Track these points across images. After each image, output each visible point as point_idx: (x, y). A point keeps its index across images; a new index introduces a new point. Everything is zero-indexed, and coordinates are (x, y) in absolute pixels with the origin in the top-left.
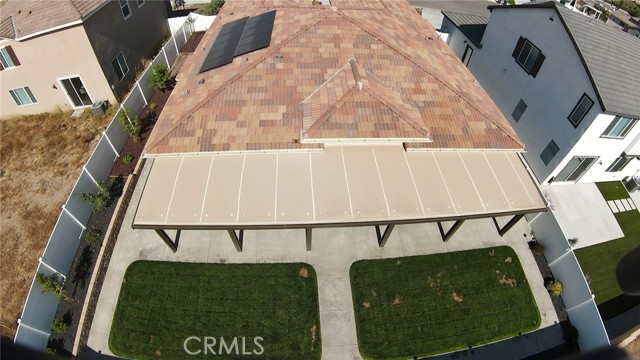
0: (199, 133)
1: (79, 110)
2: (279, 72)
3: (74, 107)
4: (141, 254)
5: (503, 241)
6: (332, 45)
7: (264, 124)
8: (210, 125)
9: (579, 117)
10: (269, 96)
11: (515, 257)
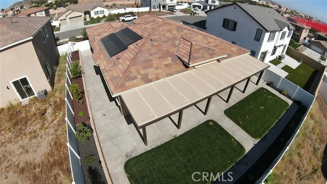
0: (139, 77)
1: (25, 101)
2: (156, 46)
3: (21, 100)
4: (127, 156)
5: (259, 86)
6: (169, 33)
7: (166, 65)
8: (143, 72)
9: (258, 38)
10: (160, 55)
11: (266, 90)
